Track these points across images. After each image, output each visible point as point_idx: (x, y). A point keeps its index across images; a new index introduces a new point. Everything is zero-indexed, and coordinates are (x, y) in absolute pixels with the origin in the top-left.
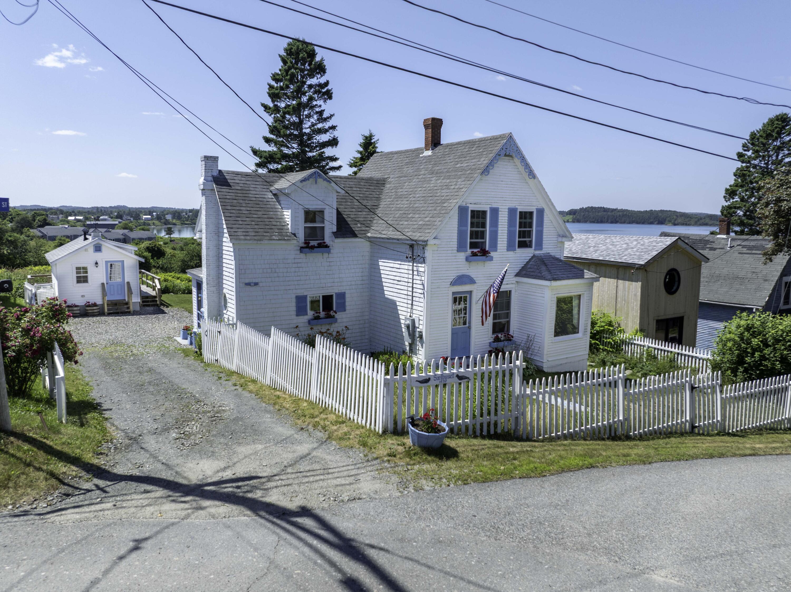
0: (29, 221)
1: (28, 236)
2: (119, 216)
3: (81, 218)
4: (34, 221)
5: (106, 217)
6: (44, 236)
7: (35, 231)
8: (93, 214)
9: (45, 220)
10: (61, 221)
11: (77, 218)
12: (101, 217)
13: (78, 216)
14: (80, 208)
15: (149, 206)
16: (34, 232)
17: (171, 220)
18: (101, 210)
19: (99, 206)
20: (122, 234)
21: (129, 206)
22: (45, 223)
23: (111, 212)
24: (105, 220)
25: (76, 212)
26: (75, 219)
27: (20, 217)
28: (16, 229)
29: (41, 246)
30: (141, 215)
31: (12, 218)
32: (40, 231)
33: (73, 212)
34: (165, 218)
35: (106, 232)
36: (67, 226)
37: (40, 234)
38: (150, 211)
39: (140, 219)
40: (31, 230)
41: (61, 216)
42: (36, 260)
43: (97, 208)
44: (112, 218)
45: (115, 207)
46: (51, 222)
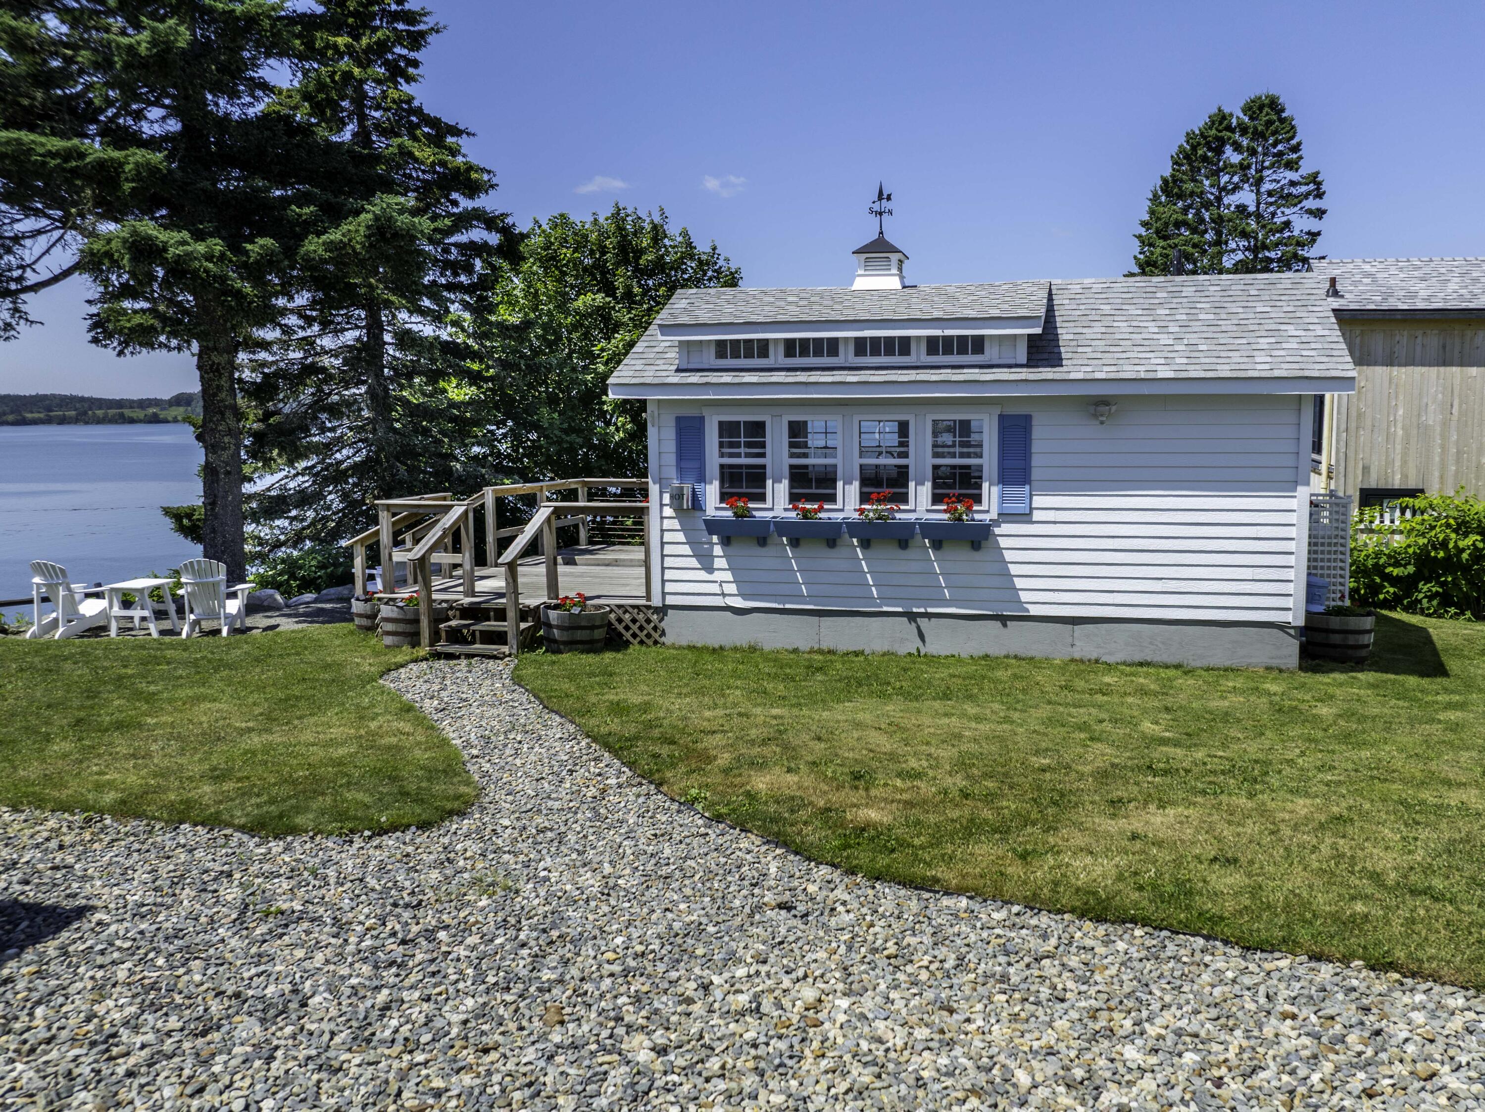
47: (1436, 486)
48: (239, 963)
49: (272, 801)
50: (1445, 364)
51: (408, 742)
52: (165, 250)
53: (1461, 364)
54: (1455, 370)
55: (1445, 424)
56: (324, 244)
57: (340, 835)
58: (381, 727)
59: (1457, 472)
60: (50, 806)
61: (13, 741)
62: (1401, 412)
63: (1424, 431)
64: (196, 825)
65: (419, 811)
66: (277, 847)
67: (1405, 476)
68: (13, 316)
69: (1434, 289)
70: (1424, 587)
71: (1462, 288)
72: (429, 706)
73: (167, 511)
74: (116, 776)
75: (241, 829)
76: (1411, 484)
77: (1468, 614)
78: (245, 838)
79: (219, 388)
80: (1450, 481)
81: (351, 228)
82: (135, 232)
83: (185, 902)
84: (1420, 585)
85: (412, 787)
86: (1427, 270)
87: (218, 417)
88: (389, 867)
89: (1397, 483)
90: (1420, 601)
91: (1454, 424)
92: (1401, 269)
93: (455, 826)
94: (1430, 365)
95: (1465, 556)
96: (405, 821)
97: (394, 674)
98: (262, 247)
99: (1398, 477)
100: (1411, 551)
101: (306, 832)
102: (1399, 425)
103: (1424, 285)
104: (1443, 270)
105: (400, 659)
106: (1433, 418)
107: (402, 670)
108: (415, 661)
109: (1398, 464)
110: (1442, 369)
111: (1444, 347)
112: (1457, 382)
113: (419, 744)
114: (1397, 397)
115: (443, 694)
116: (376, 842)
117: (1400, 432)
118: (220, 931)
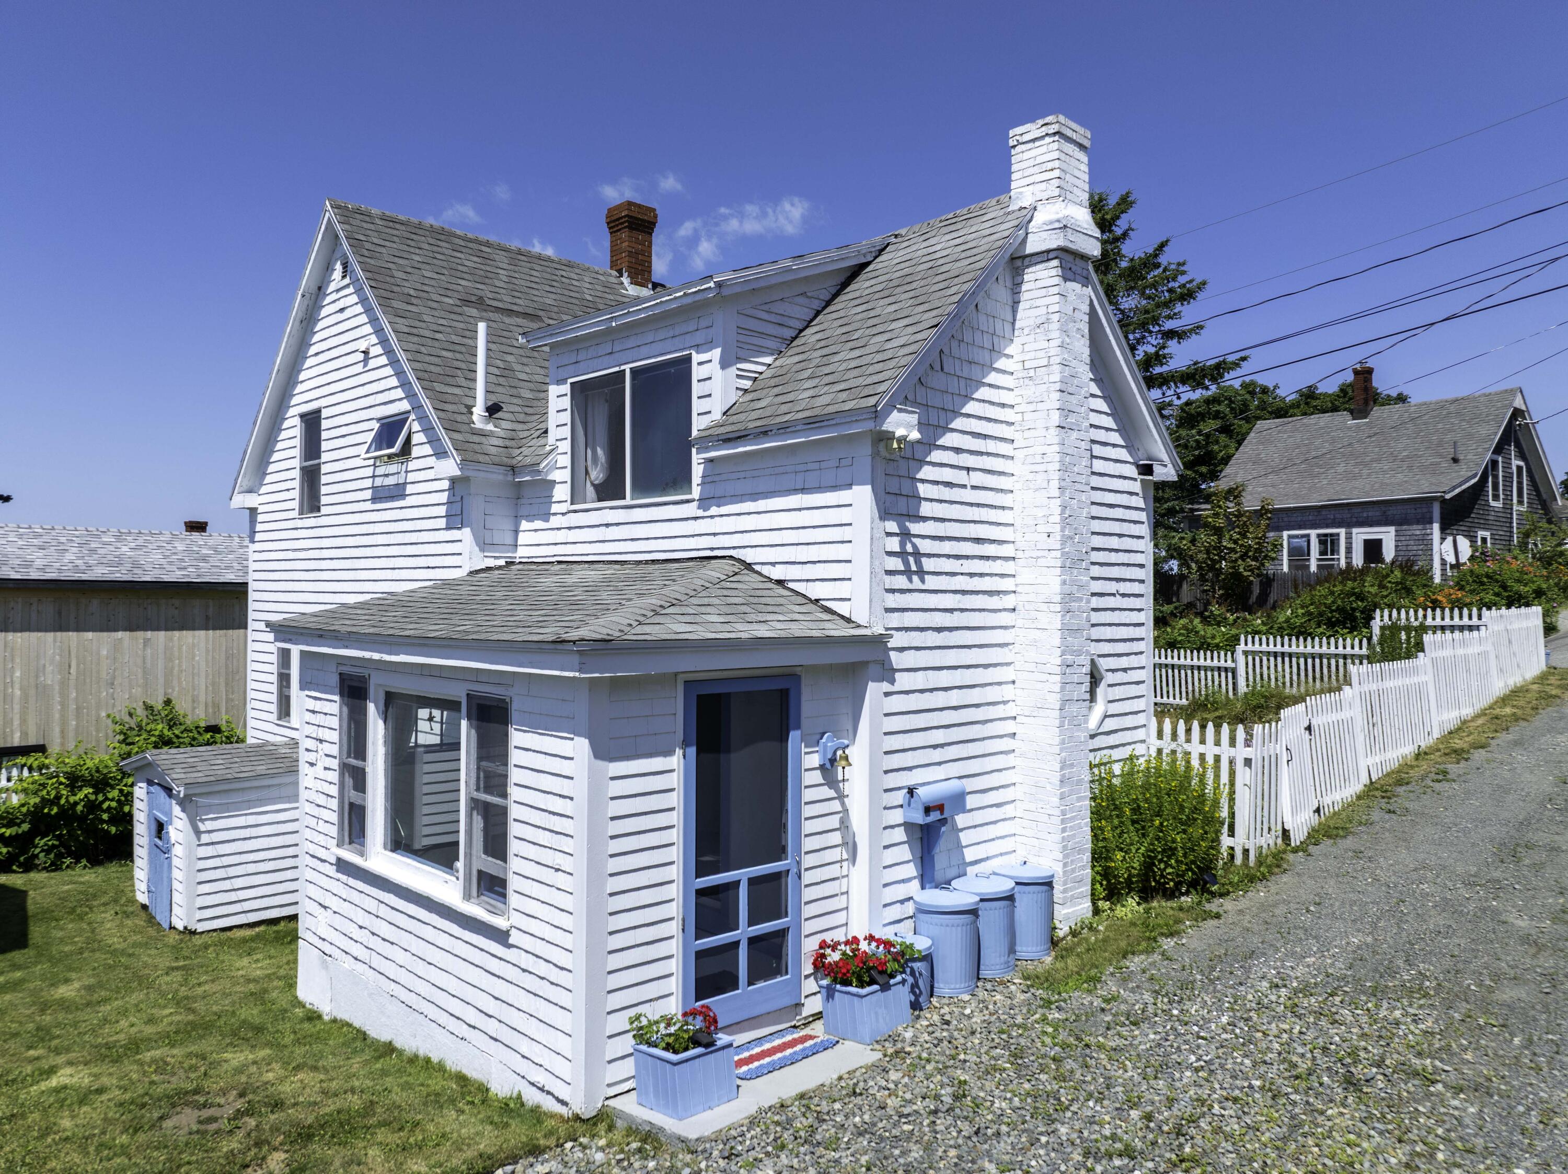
47: (58, 740)
50: (61, 629)
53: (78, 629)
54: (72, 635)
55: (64, 684)
59: (77, 726)
62: (18, 674)
63: (43, 691)
67: (24, 734)
69: (50, 559)
70: (41, 842)
71: (78, 558)
76: (32, 741)
77: (84, 862)
80: (71, 734)
84: (37, 841)
86: (46, 538)
89: (16, 740)
90: (37, 856)
91: (72, 683)
92: (20, 536)
94: (46, 631)
95: (79, 808)
99: (17, 735)
100: (24, 810)
102: (17, 686)
103: (41, 554)
104: (63, 539)
106: (51, 678)
109: (16, 723)
110: (59, 634)
111: (60, 613)
112: (73, 645)
114: (13, 660)
117: (18, 693)
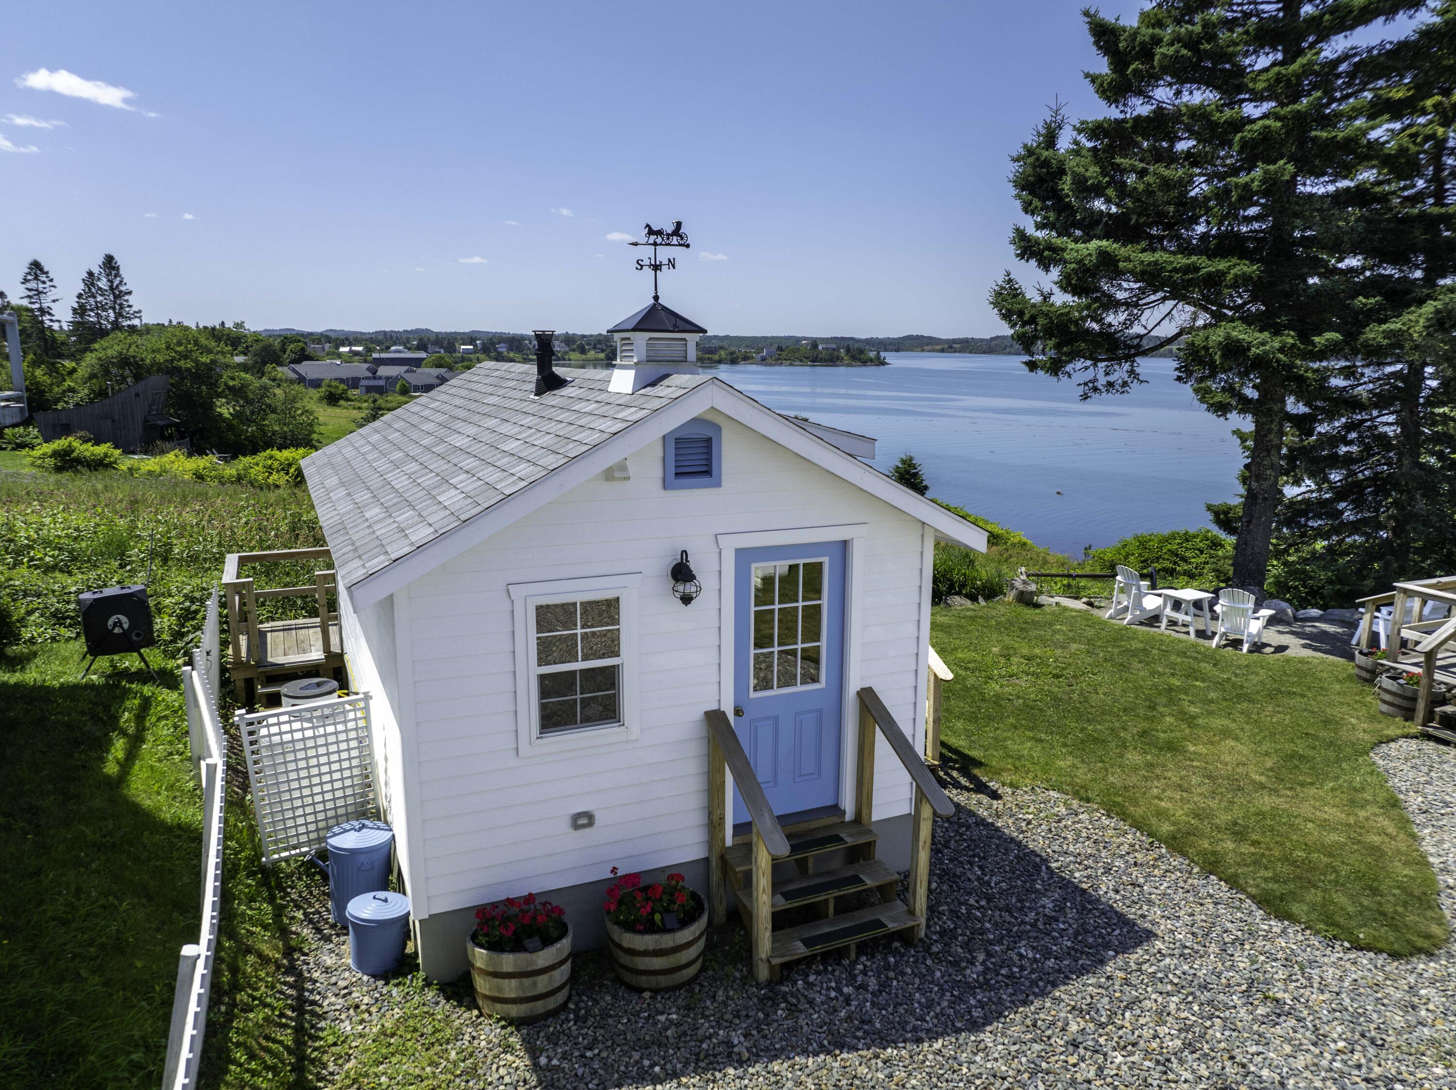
0: (274, 352)
1: (274, 380)
2: (422, 346)
3: (360, 349)
4: (284, 352)
5: (401, 348)
6: (301, 380)
7: (285, 369)
8: (379, 343)
9: (303, 350)
10: (328, 354)
11: (354, 348)
12: (393, 348)
13: (355, 345)
14: (357, 333)
15: (467, 330)
16: (283, 372)
17: (505, 353)
18: (392, 337)
19: (388, 329)
20: (437, 377)
21: (436, 329)
22: (303, 356)
23: (408, 340)
24: (400, 352)
25: (351, 339)
26: (351, 351)
27: (261, 345)
28: (253, 367)
29: (294, 401)
30: (457, 345)
31: (247, 347)
32: (294, 371)
33: (347, 339)
34: (496, 350)
35: (407, 371)
36: (339, 362)
37: (293, 376)
38: (470, 338)
39: (455, 351)
40: (279, 369)
41: (327, 346)
42: (286, 429)
43: (385, 333)
44: (409, 349)
45: (412, 332)
46: (313, 354)
48: (1246, 1035)
49: (1275, 879)
51: (1389, 848)
52: (1249, 349)
56: (1384, 332)
57: (1325, 937)
58: (1367, 819)
60: (1130, 821)
61: (1104, 741)
64: (1220, 880)
65: (1392, 939)
66: (1277, 926)
68: (1129, 376)
72: (1415, 801)
73: (1209, 508)
74: (1170, 805)
75: (1252, 897)
78: (1254, 907)
79: (1270, 431)
81: (1412, 317)
82: (1228, 337)
83: (1212, 957)
85: (1389, 909)
87: (1265, 453)
88: (1362, 990)
93: (1422, 966)
96: (1379, 945)
97: (1384, 748)
98: (1327, 340)
101: (1300, 923)
105: (1391, 732)
107: (1392, 745)
108: (1406, 736)
113: (1399, 852)
115: (1429, 789)
116: (1352, 955)
118: (1234, 997)
